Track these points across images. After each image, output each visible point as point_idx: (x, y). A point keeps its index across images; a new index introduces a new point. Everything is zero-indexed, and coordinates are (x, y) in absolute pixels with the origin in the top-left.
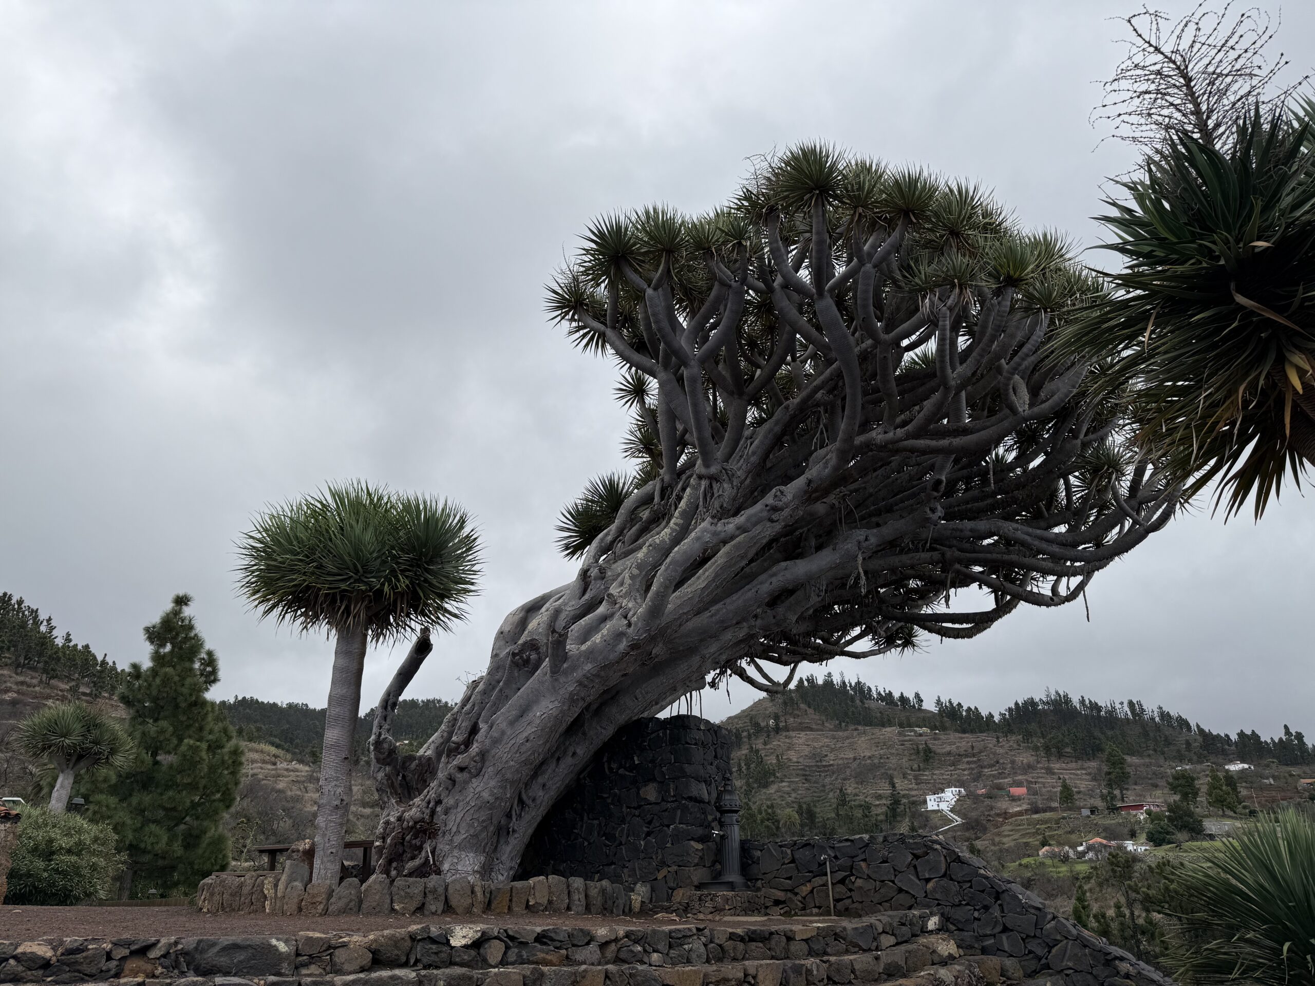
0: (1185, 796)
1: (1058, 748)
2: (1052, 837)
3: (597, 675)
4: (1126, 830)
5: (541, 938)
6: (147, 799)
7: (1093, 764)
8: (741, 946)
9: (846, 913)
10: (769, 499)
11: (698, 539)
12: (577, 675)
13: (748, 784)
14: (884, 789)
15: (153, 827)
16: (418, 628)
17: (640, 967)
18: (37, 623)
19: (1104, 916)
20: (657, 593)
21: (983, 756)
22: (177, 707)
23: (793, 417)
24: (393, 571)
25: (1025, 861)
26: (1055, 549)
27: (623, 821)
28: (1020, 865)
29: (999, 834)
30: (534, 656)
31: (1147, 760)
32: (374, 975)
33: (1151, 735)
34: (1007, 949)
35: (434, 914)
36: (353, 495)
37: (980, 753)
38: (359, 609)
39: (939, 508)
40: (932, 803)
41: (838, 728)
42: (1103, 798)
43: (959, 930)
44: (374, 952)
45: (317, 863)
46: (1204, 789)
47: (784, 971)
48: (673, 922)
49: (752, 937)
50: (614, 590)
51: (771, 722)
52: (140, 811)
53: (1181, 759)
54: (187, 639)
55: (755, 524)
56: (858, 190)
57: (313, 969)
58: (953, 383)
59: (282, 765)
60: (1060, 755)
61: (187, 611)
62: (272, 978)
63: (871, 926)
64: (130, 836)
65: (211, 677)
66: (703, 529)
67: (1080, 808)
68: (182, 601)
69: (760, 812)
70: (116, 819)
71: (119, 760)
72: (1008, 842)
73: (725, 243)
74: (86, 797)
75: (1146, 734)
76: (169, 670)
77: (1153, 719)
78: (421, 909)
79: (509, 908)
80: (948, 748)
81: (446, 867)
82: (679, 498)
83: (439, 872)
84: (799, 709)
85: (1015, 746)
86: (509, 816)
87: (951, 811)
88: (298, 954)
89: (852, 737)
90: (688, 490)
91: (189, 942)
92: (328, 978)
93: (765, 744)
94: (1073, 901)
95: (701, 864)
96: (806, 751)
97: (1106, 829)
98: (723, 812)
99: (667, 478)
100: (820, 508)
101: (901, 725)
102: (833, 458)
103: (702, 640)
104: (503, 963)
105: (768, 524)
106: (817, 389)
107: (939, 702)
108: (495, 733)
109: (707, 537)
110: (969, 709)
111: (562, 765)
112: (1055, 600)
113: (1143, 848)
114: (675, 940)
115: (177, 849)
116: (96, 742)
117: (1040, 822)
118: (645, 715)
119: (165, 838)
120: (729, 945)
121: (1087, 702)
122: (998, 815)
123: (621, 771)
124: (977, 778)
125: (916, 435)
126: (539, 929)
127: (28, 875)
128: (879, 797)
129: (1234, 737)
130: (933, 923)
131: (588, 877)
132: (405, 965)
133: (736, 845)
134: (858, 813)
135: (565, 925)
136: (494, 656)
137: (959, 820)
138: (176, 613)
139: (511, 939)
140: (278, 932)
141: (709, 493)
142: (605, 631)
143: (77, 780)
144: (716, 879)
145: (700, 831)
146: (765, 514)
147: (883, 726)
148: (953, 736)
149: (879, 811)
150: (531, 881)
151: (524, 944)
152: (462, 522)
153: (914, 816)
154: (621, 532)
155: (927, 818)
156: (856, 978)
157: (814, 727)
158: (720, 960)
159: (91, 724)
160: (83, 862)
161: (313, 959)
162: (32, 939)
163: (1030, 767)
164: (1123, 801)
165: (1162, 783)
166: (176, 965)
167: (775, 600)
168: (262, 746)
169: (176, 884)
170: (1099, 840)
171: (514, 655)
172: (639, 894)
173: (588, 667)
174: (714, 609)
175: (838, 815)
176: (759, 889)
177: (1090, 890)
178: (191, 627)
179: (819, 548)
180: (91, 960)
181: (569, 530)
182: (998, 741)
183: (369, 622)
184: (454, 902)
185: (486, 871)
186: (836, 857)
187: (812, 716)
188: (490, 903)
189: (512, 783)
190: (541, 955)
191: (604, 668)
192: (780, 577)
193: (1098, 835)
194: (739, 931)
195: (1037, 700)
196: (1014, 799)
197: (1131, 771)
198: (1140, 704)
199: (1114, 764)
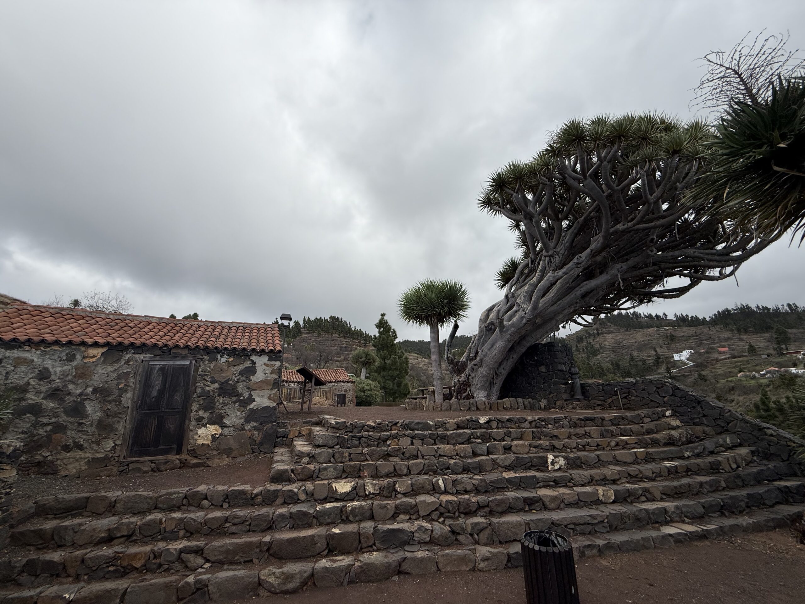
1: (744, 329)
2: (745, 368)
3: (516, 332)
4: (791, 363)
5: (508, 420)
6: (385, 373)
7: (767, 335)
8: (583, 422)
9: (628, 409)
10: (575, 260)
11: (547, 280)
12: (509, 332)
13: (587, 355)
14: (652, 353)
15: (388, 381)
16: (453, 321)
17: (544, 430)
18: (347, 324)
19: (779, 402)
20: (534, 301)
21: (702, 336)
22: (388, 346)
23: (582, 225)
24: (443, 306)
25: (730, 379)
26: (717, 258)
27: (534, 379)
28: (727, 381)
29: (714, 368)
30: (493, 327)
31: (802, 330)
32: (458, 431)
34: (706, 423)
35: (474, 411)
36: (426, 283)
37: (700, 334)
38: (435, 319)
39: (654, 249)
40: (676, 357)
41: (627, 331)
42: (774, 349)
43: (682, 416)
44: (457, 425)
45: (436, 395)
47: (601, 431)
48: (557, 413)
49: (587, 419)
50: (518, 301)
51: (595, 331)
52: (384, 377)
54: (387, 326)
55: (570, 271)
56: (596, 134)
57: (440, 429)
58: (652, 201)
59: (420, 360)
60: (746, 332)
61: (385, 318)
62: (430, 432)
63: (639, 414)
64: (383, 384)
65: (395, 337)
66: (549, 276)
67: (760, 355)
68: (383, 315)
69: (594, 365)
70: (378, 380)
71: (376, 364)
72: (720, 371)
73: (542, 169)
74: (369, 374)
75: (800, 318)
76: (383, 336)
78: (469, 409)
79: (498, 409)
80: (682, 334)
81: (475, 395)
82: (539, 264)
83: (473, 397)
84: (607, 325)
85: (720, 330)
86: (493, 378)
87: (687, 360)
88: (436, 425)
89: (634, 333)
90: (541, 262)
91: (407, 422)
92: (445, 432)
93: (593, 340)
94: (760, 395)
95: (566, 392)
96: (613, 341)
97: (778, 363)
98: (572, 374)
99: (533, 257)
100: (599, 258)
101: (657, 327)
102: (601, 240)
103: (555, 315)
104: (497, 428)
105: (576, 269)
106: (591, 212)
107: (676, 315)
108: (484, 353)
109: (551, 279)
110: (692, 317)
111: (509, 361)
112: (722, 276)
113: (802, 371)
114: (557, 421)
115: (396, 388)
116: (369, 359)
117: (737, 362)
118: (537, 342)
119: (392, 384)
120: (578, 422)
121: (761, 307)
122: (713, 360)
123: (531, 362)
124: (700, 345)
125: (638, 223)
126: (507, 417)
127: (360, 397)
128: (650, 356)
130: (668, 413)
131: (524, 398)
132: (467, 428)
133: (579, 385)
134: (640, 363)
135: (516, 415)
136: (480, 327)
137: (691, 363)
138: (382, 319)
139: (499, 421)
140: (430, 418)
141: (550, 262)
142: (517, 317)
143: (366, 369)
144: (572, 397)
145: (564, 381)
146: (574, 266)
147: (649, 328)
148: (684, 329)
149: (650, 362)
150: (504, 400)
151: (504, 422)
152: (461, 286)
153: (667, 363)
154: (518, 279)
155: (675, 364)
156: (633, 434)
157: (615, 331)
158: (575, 427)
159: (367, 355)
160: (373, 393)
161: (440, 427)
162: (369, 421)
163: (729, 339)
164: (788, 350)
166: (405, 428)
167: (584, 296)
168: (413, 354)
169: (397, 397)
170: (773, 368)
171: (486, 327)
172: (543, 403)
173: (513, 329)
174: (558, 303)
175: (630, 364)
176: (590, 401)
177: (770, 391)
178: (387, 323)
179: (601, 273)
180: (384, 426)
181: (498, 280)
182: (710, 329)
183: (438, 321)
184: (479, 407)
185: (488, 396)
186: (621, 389)
187: (613, 328)
188: (491, 407)
189: (492, 368)
190: (509, 425)
191: (518, 329)
192: (584, 288)
193: (773, 366)
194: (581, 417)
195: (730, 309)
196: (721, 353)
197: (792, 336)
198: (794, 304)
199: (780, 334)
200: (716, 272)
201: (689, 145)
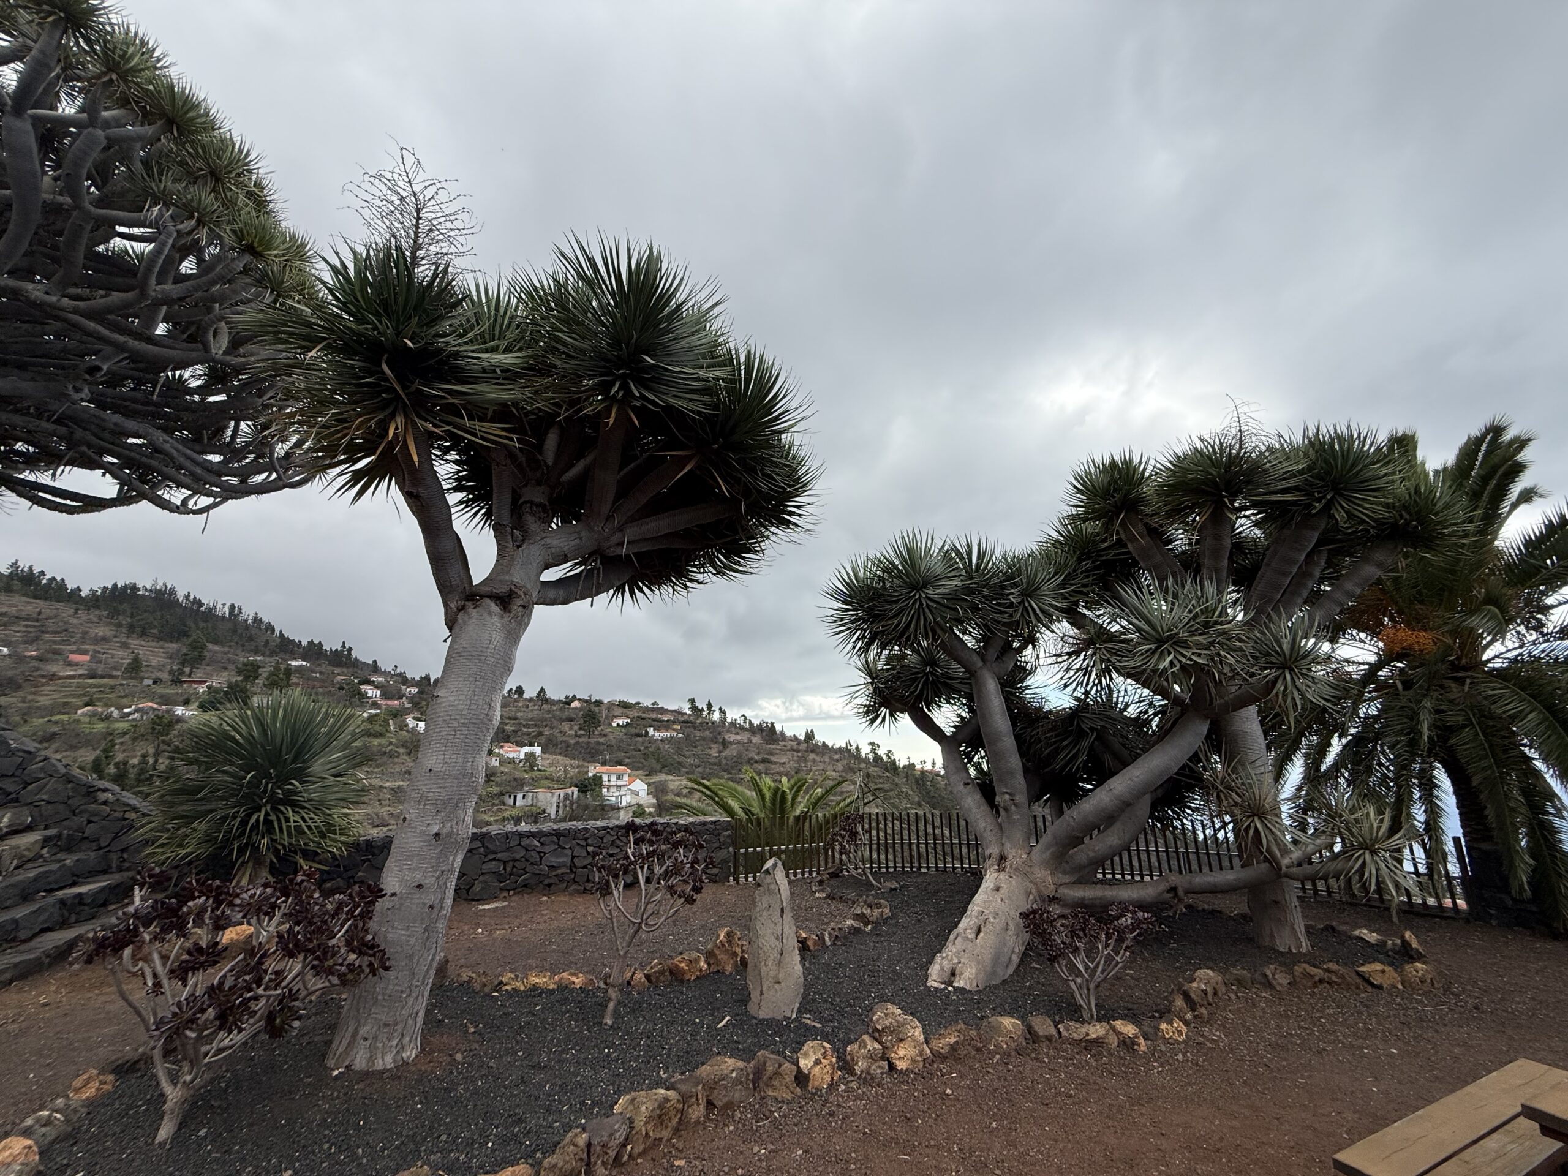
0: (247, 678)
1: (143, 628)
2: (100, 699)
4: (181, 699)
7: (174, 646)
21: (50, 623)
25: (57, 718)
28: (49, 721)
29: (35, 693)
31: (226, 649)
33: (239, 631)
37: (47, 619)
42: (171, 672)
46: (265, 675)
53: (256, 652)
60: (143, 634)
67: (143, 679)
72: (44, 701)
75: (234, 631)
77: (246, 621)
85: (95, 620)
94: (99, 751)
97: (162, 696)
107: (14, 566)
110: (53, 579)
112: (182, 509)
113: (191, 713)
117: (91, 686)
121: (192, 598)
122: (43, 676)
124: (31, 641)
129: (304, 643)
148: (19, 599)
163: (102, 640)
164: (190, 676)
165: (231, 667)
170: (150, 704)
177: (122, 743)
182: (76, 613)
193: (152, 701)
195: (140, 586)
196: (70, 664)
197: (208, 655)
198: (240, 608)
199: (195, 648)
200: (177, 496)
201: (277, 260)
